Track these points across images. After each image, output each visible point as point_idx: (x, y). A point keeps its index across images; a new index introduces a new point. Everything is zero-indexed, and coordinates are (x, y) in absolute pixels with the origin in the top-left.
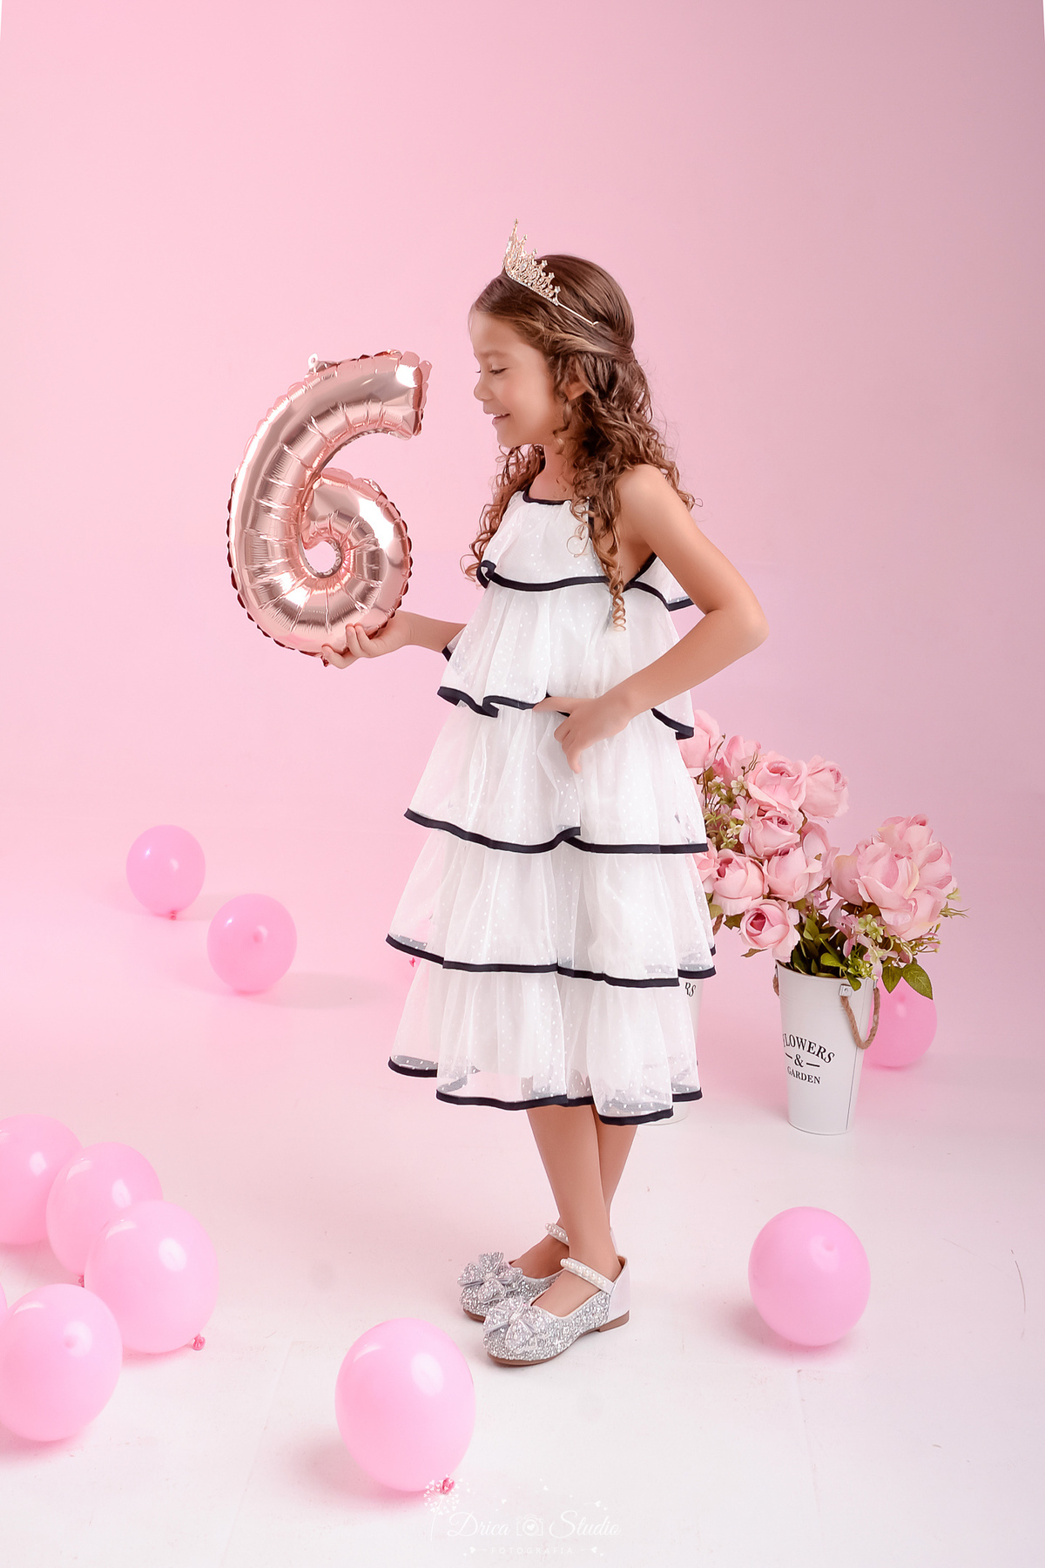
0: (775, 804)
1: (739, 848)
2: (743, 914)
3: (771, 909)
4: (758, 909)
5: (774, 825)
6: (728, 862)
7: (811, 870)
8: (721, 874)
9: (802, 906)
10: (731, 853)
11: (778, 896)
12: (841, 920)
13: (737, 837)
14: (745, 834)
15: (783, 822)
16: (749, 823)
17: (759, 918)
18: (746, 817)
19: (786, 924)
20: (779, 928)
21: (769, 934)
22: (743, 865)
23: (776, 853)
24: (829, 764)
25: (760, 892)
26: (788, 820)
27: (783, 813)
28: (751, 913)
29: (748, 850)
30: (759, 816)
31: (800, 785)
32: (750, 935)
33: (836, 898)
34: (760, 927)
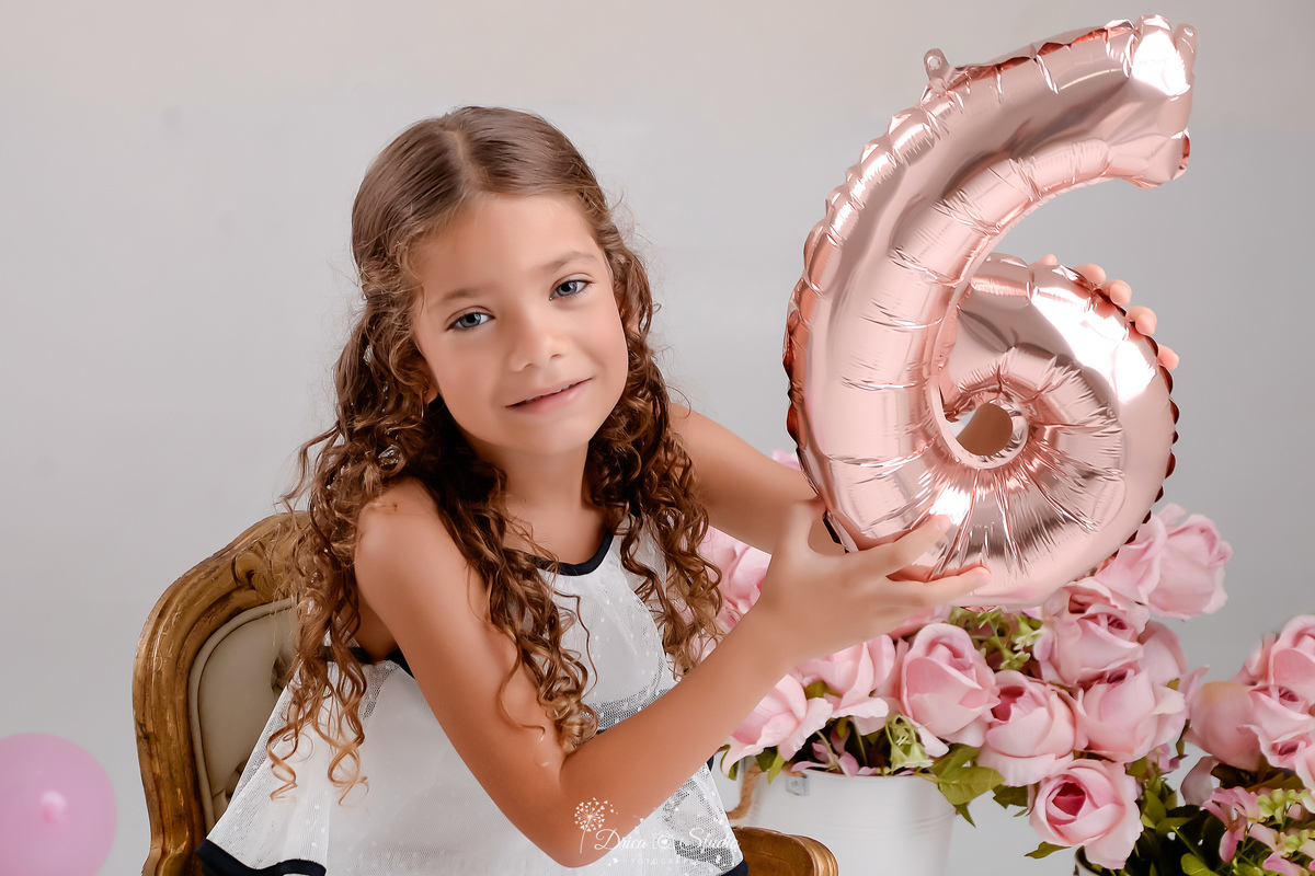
0: (1107, 594)
1: (1031, 669)
2: (1037, 786)
3: (1091, 776)
4: (1066, 777)
5: (1102, 630)
6: (1012, 693)
7: (1164, 709)
8: (1001, 714)
9: (1143, 771)
10: (1020, 679)
11: (1103, 753)
12: (1210, 792)
13: (1028, 649)
14: (1044, 645)
15: (1117, 624)
16: (1051, 625)
17: (1072, 795)
18: (1045, 612)
19: (1118, 802)
20: (1108, 809)
21: (1088, 823)
22: (1043, 699)
23: (1099, 678)
24: (1197, 519)
25: (1069, 746)
26: (1126, 619)
27: (1119, 608)
28: (1055, 783)
29: (1048, 673)
30: (1073, 611)
31: (1150, 562)
32: (1052, 820)
33: (1194, 754)
34: (1074, 808)
